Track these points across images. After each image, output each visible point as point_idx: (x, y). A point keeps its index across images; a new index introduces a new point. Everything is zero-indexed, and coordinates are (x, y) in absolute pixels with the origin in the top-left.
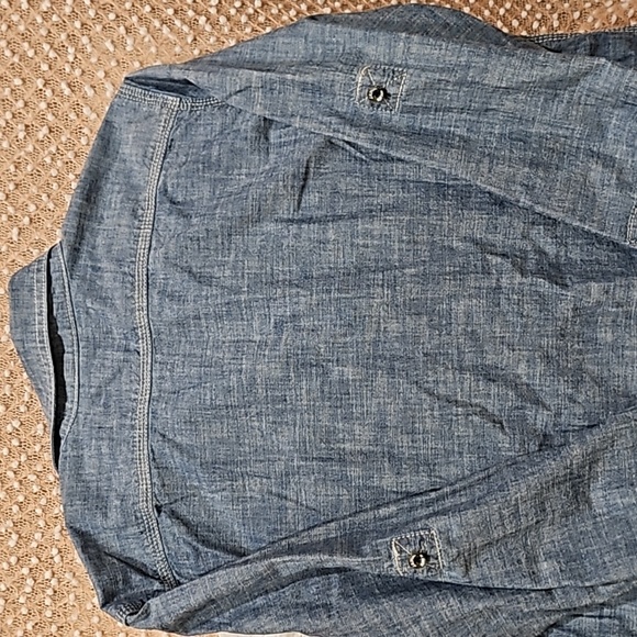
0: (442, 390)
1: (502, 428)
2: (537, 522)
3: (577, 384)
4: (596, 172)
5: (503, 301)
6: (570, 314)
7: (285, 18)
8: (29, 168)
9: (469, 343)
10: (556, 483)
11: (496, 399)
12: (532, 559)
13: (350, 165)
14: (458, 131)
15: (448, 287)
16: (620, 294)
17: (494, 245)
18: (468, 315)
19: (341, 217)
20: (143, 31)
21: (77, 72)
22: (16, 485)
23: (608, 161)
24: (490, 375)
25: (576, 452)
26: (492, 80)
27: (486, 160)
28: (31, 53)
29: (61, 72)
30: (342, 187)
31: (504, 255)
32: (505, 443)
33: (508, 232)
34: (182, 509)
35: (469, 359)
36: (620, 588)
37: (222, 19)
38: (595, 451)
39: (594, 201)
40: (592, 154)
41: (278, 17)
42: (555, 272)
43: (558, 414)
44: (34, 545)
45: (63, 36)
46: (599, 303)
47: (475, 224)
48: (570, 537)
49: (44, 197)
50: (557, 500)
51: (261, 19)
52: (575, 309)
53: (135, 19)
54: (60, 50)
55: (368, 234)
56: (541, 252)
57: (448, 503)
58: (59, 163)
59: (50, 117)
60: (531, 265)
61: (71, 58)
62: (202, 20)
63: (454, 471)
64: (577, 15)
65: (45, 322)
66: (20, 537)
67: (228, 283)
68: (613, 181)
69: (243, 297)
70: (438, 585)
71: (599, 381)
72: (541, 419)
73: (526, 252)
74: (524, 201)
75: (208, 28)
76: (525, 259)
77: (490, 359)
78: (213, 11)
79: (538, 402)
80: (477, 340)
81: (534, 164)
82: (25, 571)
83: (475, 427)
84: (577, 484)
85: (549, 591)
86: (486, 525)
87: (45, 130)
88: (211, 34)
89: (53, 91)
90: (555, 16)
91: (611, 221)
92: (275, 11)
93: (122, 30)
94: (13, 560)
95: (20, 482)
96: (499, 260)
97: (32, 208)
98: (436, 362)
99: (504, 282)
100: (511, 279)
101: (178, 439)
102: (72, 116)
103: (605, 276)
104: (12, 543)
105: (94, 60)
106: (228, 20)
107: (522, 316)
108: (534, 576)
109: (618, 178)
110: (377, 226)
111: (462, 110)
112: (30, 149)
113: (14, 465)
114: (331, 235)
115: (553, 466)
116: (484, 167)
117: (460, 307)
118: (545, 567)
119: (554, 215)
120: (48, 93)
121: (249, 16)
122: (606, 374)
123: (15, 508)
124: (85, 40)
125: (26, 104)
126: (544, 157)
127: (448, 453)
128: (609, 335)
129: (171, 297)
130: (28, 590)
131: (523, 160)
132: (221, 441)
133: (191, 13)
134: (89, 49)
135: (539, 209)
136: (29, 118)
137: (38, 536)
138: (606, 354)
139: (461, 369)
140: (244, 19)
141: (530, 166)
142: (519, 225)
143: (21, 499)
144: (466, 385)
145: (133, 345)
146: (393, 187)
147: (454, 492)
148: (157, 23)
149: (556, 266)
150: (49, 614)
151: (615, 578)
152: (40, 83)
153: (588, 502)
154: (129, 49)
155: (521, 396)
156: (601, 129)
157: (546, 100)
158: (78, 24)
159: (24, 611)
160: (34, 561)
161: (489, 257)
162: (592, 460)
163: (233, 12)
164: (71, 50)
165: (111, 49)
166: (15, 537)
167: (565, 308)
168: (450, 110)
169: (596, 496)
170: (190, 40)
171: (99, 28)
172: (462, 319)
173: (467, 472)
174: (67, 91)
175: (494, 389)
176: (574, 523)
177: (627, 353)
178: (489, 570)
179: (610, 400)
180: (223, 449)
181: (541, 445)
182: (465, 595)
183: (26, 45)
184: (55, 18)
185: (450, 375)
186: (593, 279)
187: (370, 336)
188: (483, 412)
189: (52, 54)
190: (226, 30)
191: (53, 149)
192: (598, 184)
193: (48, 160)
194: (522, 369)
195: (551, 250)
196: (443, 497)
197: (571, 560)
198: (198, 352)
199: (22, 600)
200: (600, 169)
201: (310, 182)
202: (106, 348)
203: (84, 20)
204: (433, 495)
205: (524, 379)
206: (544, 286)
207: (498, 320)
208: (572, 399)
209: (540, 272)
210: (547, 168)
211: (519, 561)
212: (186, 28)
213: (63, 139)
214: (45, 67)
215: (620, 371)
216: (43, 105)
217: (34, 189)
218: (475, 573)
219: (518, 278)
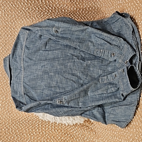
0: (66, 77)
1: (75, 83)
2: (79, 97)
3: (87, 76)
4: (90, 44)
5: (75, 63)
6: (86, 66)
7: (47, 18)
8: (7, 41)
9: (70, 70)
10: (82, 91)
11: (74, 78)
12: (78, 103)
13: (53, 42)
14: (69, 37)
15: (67, 61)
16: (93, 63)
17: (74, 55)
18: (70, 66)
19: (51, 50)
20: (24, 20)
21: (15, 26)
22: (5, 90)
23: (92, 42)
24: (73, 75)
25: (85, 87)
26: (73, 29)
27: (73, 42)
28: (8, 23)
29: (12, 26)
30: (52, 45)
31: (76, 56)
32: (76, 85)
33: (76, 53)
34: (28, 94)
35: (70, 72)
36: (91, 107)
37: (37, 18)
38: (88, 87)
39: (89, 48)
40: (89, 41)
41: (46, 18)
42: (83, 59)
43: (84, 81)
44: (8, 99)
45: (13, 21)
46: (90, 64)
47: (72, 52)
48: (84, 100)
49: (10, 46)
50: (82, 94)
51: (43, 18)
52: (86, 65)
53: (23, 18)
54: (12, 23)
55: (55, 53)
56: (82, 56)
57: (67, 94)
58: (12, 41)
59: (10, 33)
60: (80, 58)
61: (14, 24)
62: (34, 18)
63: (68, 89)
64: (95, 16)
65: (8, 65)
66: (6, 98)
67: (34, 60)
68: (92, 45)
69: (37, 62)
70: (65, 106)
71: (90, 76)
72: (81, 82)
73: (79, 56)
74: (78, 48)
75: (34, 19)
76: (79, 57)
77: (73, 72)
78: (35, 17)
79: (81, 79)
80: (72, 69)
81: (80, 42)
82: (7, 103)
83: (71, 83)
84: (86, 92)
85: (81, 107)
86: (71, 97)
87: (10, 36)
88: (35, 20)
89: (11, 29)
90: (92, 16)
91: (92, 51)
92: (45, 17)
93: (21, 20)
94: (5, 102)
95: (6, 90)
96: (75, 57)
97: (8, 48)
98: (65, 73)
99: (75, 60)
100: (76, 60)
101: (27, 84)
102: (14, 33)
103: (91, 60)
104: (5, 99)
105: (17, 25)
106: (38, 18)
107: (78, 66)
108: (78, 105)
109: (93, 45)
110: (57, 52)
111: (69, 34)
112: (8, 38)
113: (5, 87)
114: (50, 53)
115: (81, 89)
116: (72, 43)
117: (69, 64)
118: (80, 104)
119: (83, 50)
120: (10, 30)
121: (41, 17)
122: (91, 75)
123: (5, 94)
124: (16, 21)
125: (7, 31)
126: (82, 41)
127: (67, 86)
128: (92, 69)
129: (26, 62)
130: (7, 106)
131: (78, 42)
132: (34, 84)
133: (32, 17)
134: (16, 23)
135: (81, 49)
136: (7, 34)
137: (8, 98)
138: (91, 72)
139: (69, 74)
140: (40, 18)
141: (79, 43)
142: (78, 52)
143: (6, 92)
144: (70, 76)
145: (21, 69)
146: (60, 45)
147: (67, 92)
148: (27, 19)
149: (84, 58)
150: (10, 110)
151: (90, 106)
152: (9, 28)
153: (88, 94)
154: (22, 23)
155: (78, 78)
156: (91, 37)
157: (82, 33)
158: (15, 19)
159: (6, 109)
160: (8, 102)
161: (73, 57)
162: (88, 88)
163: (38, 17)
164: (14, 23)
165: (20, 23)
166: (5, 98)
167: (85, 65)
168: (68, 34)
169: (89, 93)
170: (31, 21)
171: (18, 19)
172: (69, 66)
173: (70, 90)
174: (13, 29)
175: (74, 77)
176: (85, 97)
177: (95, 72)
178: (72, 104)
179: (92, 79)
180: (34, 85)
181: (81, 86)
182: (68, 108)
183: (7, 22)
184: (11, 18)
185: (67, 74)
186: (89, 60)
187: (55, 68)
188: (72, 80)
189: (11, 24)
190: (37, 20)
191: (11, 39)
192: (90, 46)
193: (10, 40)
194: (78, 74)
195: (83, 56)
196: (66, 93)
197: (84, 103)
198: (30, 70)
199: (6, 108)
200: (90, 43)
201: (47, 45)
202: (17, 70)
203: (16, 18)
204: (64, 93)
205: (79, 75)
206: (82, 61)
207: (75, 66)
208: (86, 79)
209: (81, 59)
210: (82, 43)
211: (76, 103)
212: (31, 20)
213: (12, 37)
214: (10, 26)
215: (93, 74)
216: (9, 32)
217: (8, 45)
218: (69, 104)
219: (77, 60)
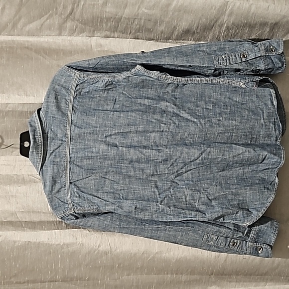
13: (127, 99)
18: (154, 137)
19: (124, 111)
30: (125, 104)
31: (165, 124)
34: (77, 183)
55: (131, 116)
67: (94, 125)
69: (98, 129)
101: (78, 164)
110: (134, 114)
114: (122, 115)
117: (153, 135)
129: (78, 127)
132: (89, 164)
145: (64, 139)
146: (138, 105)
180: (90, 166)
187: (130, 141)
198: (84, 142)
201: (117, 102)
202: (55, 140)
207: (162, 139)
